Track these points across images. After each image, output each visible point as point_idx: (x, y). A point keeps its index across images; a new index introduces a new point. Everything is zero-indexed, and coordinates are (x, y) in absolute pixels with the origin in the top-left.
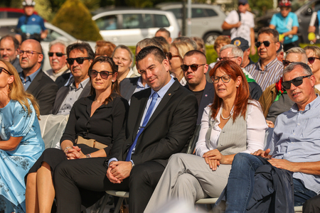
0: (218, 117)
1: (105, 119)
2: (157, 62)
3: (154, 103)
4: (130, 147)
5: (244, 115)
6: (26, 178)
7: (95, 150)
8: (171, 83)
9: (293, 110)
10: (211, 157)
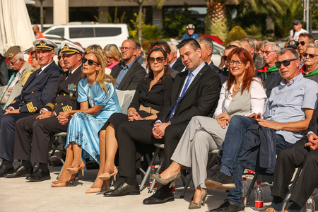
0: (231, 91)
1: (158, 93)
2: (192, 50)
3: (190, 80)
4: (171, 112)
5: (248, 89)
6: (99, 133)
7: (151, 114)
8: (202, 65)
9: (282, 84)
10: (221, 118)
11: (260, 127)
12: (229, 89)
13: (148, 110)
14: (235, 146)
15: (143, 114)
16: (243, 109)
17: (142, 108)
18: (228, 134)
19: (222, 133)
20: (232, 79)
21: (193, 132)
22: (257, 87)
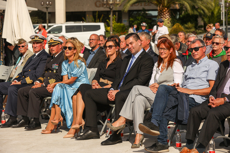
0: (160, 68)
1: (112, 70)
2: (134, 41)
3: (133, 61)
4: (120, 83)
5: (172, 66)
6: (72, 97)
7: (107, 84)
8: (141, 51)
9: (193, 63)
10: (153, 86)
11: (178, 92)
12: (158, 67)
13: (105, 81)
14: (161, 105)
15: (102, 84)
16: (168, 80)
17: (102, 80)
18: (156, 97)
19: (152, 96)
20: (161, 60)
21: (134, 96)
22: (177, 64)
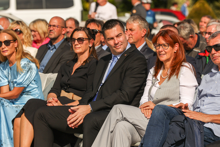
6: (13, 121)
9: (213, 71)
10: (146, 107)
11: (186, 118)
12: (155, 75)
13: (70, 96)
14: (157, 138)
15: (64, 100)
16: (171, 97)
17: (64, 94)
18: (149, 125)
19: (144, 123)
20: (160, 65)
21: (113, 122)
22: (187, 73)
